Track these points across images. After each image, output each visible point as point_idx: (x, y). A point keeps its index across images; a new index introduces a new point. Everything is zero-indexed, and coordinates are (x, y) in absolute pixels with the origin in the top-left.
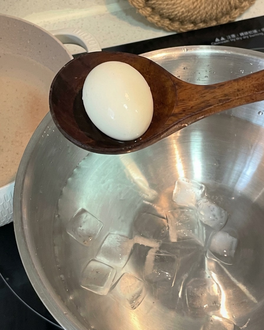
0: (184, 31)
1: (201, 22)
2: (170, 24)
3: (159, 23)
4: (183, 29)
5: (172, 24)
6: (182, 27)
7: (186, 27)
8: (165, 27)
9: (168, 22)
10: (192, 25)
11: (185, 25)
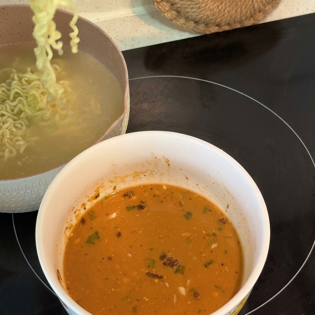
2: (195, 27)
3: (184, 26)
4: (208, 31)
5: (197, 27)
6: (207, 29)
9: (193, 25)
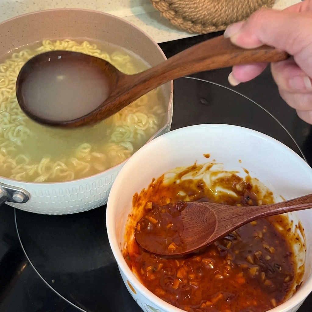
0: (205, 33)
1: (222, 24)
2: (192, 26)
3: (182, 25)
4: (205, 31)
5: (194, 26)
6: (204, 29)
7: (208, 29)
8: (187, 30)
9: (191, 25)
10: (214, 28)
11: (207, 27)
